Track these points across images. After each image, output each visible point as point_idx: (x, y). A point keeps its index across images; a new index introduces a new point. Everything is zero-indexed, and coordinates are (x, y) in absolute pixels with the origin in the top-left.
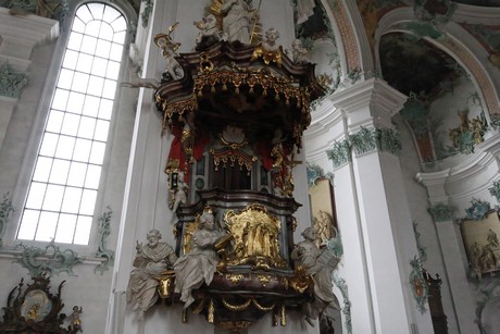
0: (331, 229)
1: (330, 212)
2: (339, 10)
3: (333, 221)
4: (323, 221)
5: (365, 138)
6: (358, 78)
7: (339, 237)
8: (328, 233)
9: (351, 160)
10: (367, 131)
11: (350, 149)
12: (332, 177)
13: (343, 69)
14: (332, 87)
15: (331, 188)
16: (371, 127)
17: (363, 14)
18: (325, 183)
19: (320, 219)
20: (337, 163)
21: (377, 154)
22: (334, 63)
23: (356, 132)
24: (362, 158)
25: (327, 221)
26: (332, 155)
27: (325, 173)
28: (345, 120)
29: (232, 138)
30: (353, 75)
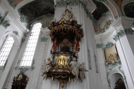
0: (117, 57)
1: (116, 53)
2: (109, 4)
3: (118, 55)
4: (115, 55)
5: (122, 32)
6: (118, 18)
7: (120, 59)
8: (116, 58)
9: (119, 39)
10: (122, 31)
11: (118, 36)
12: (115, 44)
13: (113, 17)
14: (112, 22)
15: (116, 47)
16: (123, 29)
17: (116, 2)
18: (114, 46)
19: (114, 55)
20: (116, 40)
21: (126, 36)
22: (112, 16)
23: (119, 32)
24: (122, 38)
25: (116, 55)
26: (114, 39)
27: (114, 43)
28: (116, 29)
29: (65, 41)
30: (116, 18)
